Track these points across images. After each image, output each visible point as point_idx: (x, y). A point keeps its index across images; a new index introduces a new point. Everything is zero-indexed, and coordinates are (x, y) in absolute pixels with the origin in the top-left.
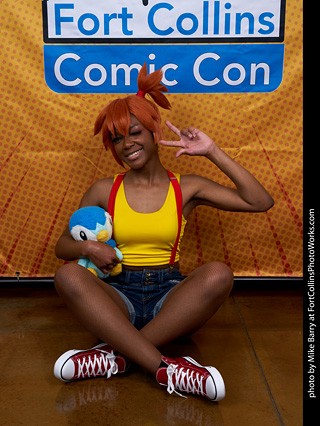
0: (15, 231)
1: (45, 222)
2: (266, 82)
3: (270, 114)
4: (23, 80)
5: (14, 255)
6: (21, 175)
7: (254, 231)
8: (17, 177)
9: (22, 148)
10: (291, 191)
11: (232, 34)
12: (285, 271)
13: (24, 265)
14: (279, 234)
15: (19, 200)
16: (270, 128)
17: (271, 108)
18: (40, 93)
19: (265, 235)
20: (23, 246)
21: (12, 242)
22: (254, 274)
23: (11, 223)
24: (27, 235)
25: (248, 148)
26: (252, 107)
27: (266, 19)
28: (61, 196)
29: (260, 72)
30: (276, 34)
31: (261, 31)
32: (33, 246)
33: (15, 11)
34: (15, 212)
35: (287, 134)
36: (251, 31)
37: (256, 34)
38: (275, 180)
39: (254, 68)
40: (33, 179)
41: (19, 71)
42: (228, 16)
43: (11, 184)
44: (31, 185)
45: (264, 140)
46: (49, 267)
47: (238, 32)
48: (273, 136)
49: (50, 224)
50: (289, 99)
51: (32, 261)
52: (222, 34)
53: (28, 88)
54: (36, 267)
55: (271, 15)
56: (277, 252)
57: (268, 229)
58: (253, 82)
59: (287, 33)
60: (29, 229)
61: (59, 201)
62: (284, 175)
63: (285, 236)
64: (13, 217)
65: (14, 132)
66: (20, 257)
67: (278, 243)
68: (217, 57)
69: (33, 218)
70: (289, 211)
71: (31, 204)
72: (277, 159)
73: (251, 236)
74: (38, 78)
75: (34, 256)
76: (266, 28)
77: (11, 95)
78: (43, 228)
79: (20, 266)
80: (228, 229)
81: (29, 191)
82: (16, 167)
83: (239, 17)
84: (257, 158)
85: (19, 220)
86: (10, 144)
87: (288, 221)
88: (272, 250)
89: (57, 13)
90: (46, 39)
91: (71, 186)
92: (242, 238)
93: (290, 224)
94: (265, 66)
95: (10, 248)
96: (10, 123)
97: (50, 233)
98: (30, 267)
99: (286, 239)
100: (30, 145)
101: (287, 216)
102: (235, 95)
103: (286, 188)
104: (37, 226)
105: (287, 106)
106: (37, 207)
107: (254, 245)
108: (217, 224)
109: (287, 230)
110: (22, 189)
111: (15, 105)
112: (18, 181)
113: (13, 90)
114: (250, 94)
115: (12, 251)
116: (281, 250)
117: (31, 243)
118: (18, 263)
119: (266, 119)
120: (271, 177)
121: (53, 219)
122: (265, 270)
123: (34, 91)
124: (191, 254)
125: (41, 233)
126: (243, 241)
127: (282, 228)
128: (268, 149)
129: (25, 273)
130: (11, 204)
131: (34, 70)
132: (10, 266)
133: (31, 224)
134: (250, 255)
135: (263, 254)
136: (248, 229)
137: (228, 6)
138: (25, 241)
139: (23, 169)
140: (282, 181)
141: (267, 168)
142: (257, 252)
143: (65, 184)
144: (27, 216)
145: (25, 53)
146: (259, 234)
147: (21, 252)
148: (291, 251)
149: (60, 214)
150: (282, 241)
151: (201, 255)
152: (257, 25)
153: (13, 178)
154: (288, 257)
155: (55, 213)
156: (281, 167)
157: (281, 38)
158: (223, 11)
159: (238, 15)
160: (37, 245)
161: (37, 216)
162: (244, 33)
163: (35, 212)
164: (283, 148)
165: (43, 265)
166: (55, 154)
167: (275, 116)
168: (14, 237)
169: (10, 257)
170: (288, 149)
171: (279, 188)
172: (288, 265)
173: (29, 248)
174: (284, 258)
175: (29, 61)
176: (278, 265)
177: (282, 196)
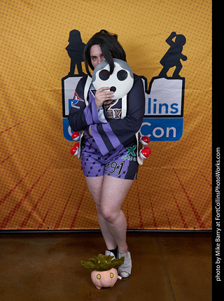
0: (48, 207)
1: (62, 203)
2: (174, 136)
3: (176, 151)
4: (52, 135)
5: (46, 219)
6: (51, 180)
7: (168, 208)
8: (48, 181)
9: (51, 167)
10: (187, 188)
11: (157, 114)
12: (184, 227)
13: (51, 224)
14: (181, 209)
15: (49, 192)
16: (176, 158)
17: (177, 148)
18: (61, 141)
19: (174, 210)
20: (51, 214)
21: (46, 213)
22: (168, 229)
23: (45, 203)
24: (53, 209)
25: (165, 167)
26: (167, 148)
27: (174, 106)
28: (71, 190)
29: (171, 132)
30: (179, 113)
31: (172, 112)
32: (56, 215)
33: (49, 102)
34: (47, 198)
35: (185, 161)
36: (167, 112)
37: (169, 114)
38: (179, 183)
39: (168, 129)
40: (56, 182)
41: (50, 131)
42: (155, 105)
43: (45, 185)
44: (55, 185)
45: (174, 164)
46: (64, 224)
47: (160, 112)
48: (178, 162)
49: (65, 204)
50: (186, 144)
51: (56, 222)
52: (152, 114)
53: (55, 139)
54: (58, 225)
55: (177, 105)
56: (180, 218)
57: (176, 207)
58: (168, 136)
59: (185, 113)
60: (54, 206)
61: (70, 193)
62: (184, 181)
63: (184, 210)
64: (46, 201)
65: (47, 159)
66: (49, 220)
67: (181, 213)
68: (149, 124)
69: (56, 201)
70: (186, 198)
71: (55, 194)
72: (180, 173)
73: (167, 210)
74: (60, 134)
75: (57, 219)
76: (174, 111)
77: (46, 142)
78: (61, 206)
79: (49, 224)
80: (155, 206)
81: (54, 188)
82: (48, 176)
83: (161, 106)
84: (170, 172)
85: (49, 202)
86: (45, 165)
87: (186, 203)
88: (177, 217)
89: (70, 103)
90: (64, 116)
91: (76, 186)
92: (162, 211)
93: (187, 205)
94: (174, 129)
95: (44, 215)
96: (45, 155)
97: (65, 208)
98: (55, 224)
99: (185, 212)
100: (56, 166)
101: (185, 201)
102: (159, 142)
103: (184, 187)
104: (58, 205)
105: (185, 147)
106: (58, 195)
107: (168, 214)
108: (150, 204)
109: (185, 207)
110: (51, 187)
111: (48, 147)
112: (49, 183)
113: (47, 140)
114: (166, 142)
115: (45, 217)
116: (182, 217)
117: (55, 213)
118: (48, 223)
119: (174, 154)
120: (177, 181)
121: (66, 201)
122: (174, 226)
123: (58, 140)
124: (136, 219)
125: (60, 208)
126: (163, 212)
127: (183, 206)
128: (175, 168)
129: (52, 228)
130: (45, 194)
131: (58, 130)
132: (44, 224)
133: (55, 203)
134: (167, 219)
135: (173, 219)
136: (165, 207)
137: (155, 100)
138: (52, 212)
139: (52, 177)
140: (183, 183)
141: (175, 177)
142: (170, 218)
143: (73, 184)
144: (53, 200)
145: (53, 122)
146: (171, 209)
147: (50, 217)
148: (187, 217)
149: (70, 199)
150: (183, 213)
151: (141, 219)
152: (170, 109)
153: (46, 182)
154: (186, 220)
155: (68, 198)
156: (182, 177)
157: (182, 116)
158: (153, 103)
159: (160, 104)
160: (58, 214)
161: (57, 203)
162: (163, 113)
163: (57, 198)
164: (183, 167)
165: (61, 223)
166: (68, 170)
167: (179, 152)
168: (46, 210)
169: (44, 220)
170: (186, 168)
171: (181, 186)
172: (186, 224)
173: (54, 215)
174: (184, 221)
175: (56, 126)
176: (181, 224)
177: (183, 190)
